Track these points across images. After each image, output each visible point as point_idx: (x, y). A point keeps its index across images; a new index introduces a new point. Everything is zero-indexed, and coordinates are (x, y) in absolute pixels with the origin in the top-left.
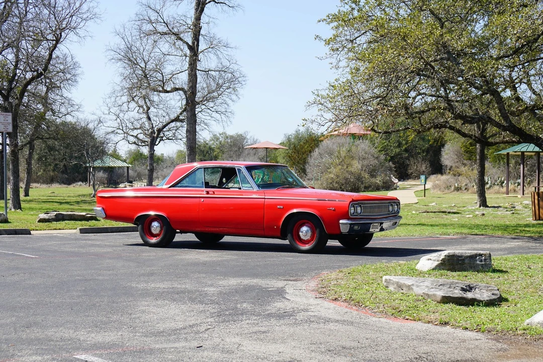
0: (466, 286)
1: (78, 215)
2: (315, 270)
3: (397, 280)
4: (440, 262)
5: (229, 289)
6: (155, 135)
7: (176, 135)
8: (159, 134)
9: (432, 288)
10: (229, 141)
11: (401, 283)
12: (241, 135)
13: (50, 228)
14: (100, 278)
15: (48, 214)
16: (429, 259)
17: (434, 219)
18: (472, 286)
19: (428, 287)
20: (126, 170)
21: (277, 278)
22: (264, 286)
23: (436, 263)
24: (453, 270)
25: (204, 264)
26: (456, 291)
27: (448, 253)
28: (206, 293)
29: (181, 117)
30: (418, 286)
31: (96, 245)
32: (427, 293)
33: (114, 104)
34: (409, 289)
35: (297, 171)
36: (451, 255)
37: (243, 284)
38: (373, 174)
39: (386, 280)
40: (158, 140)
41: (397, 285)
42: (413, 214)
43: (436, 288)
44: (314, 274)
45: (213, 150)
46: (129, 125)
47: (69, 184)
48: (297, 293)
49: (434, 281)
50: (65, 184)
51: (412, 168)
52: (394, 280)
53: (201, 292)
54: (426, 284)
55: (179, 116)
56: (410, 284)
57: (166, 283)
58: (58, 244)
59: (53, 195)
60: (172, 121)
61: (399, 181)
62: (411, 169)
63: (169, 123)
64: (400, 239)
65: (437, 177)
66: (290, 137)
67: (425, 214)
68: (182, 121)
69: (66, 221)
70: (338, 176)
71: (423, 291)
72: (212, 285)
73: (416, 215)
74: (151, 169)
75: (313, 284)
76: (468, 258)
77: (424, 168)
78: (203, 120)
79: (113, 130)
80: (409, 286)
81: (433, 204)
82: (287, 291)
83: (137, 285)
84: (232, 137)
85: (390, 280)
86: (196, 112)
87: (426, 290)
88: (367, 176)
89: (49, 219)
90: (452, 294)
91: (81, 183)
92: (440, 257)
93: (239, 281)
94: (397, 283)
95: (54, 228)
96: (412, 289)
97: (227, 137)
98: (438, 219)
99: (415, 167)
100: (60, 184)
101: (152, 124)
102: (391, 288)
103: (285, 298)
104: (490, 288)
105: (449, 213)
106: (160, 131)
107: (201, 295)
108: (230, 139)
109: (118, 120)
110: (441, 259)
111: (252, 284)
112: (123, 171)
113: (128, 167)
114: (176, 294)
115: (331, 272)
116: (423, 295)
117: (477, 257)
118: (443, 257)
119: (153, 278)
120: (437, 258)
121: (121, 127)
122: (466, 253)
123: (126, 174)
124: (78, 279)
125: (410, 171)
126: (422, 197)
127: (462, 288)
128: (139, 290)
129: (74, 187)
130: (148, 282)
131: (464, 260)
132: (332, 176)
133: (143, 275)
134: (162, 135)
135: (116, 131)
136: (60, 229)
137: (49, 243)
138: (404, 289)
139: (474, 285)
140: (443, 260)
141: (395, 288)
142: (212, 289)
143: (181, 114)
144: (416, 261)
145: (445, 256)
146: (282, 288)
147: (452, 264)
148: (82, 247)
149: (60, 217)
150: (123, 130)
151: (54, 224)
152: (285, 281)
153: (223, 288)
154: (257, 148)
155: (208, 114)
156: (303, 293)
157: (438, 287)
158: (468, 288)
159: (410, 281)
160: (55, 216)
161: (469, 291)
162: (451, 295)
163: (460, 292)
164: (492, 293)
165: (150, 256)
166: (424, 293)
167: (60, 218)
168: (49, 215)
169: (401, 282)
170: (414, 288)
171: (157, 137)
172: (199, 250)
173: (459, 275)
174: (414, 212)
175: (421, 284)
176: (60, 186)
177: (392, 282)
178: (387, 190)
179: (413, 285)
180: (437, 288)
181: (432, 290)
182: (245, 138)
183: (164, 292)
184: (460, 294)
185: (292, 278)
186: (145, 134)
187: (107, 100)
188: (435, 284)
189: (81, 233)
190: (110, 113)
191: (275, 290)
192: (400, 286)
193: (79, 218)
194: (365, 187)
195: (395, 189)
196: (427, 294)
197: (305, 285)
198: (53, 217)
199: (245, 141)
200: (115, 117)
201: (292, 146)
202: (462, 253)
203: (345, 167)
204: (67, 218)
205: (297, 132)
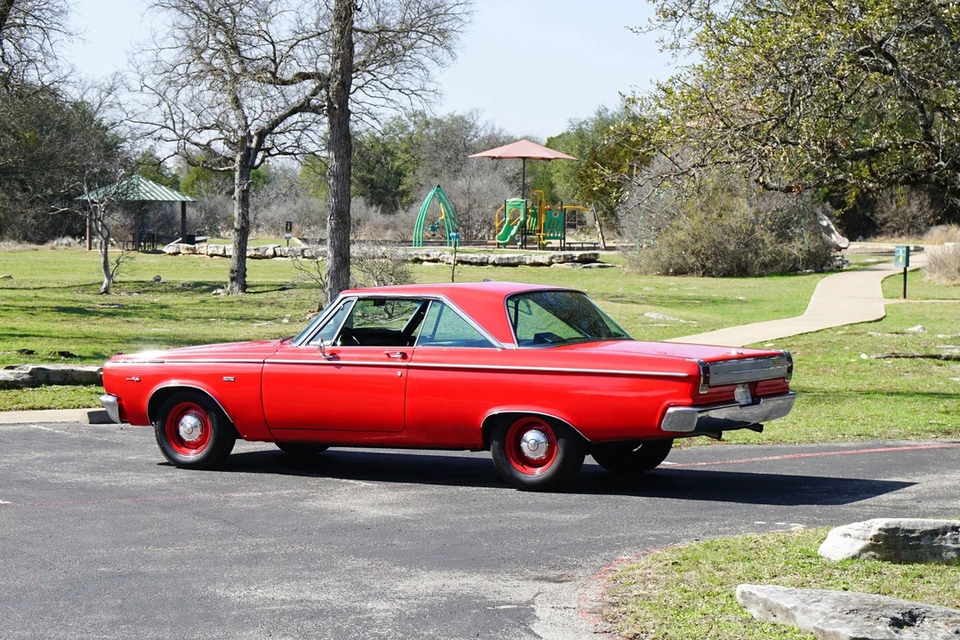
0: (903, 614)
1: (80, 373)
2: (604, 549)
3: (765, 596)
4: (869, 542)
5: (419, 606)
6: (253, 145)
7: (302, 142)
8: (260, 142)
9: (834, 617)
10: (433, 132)
11: (772, 603)
12: (462, 118)
13: (20, 406)
14: (150, 569)
15: (12, 368)
16: (845, 535)
17: (910, 377)
18: (916, 612)
19: (825, 614)
20: (178, 208)
21: (521, 573)
22: (491, 598)
23: (861, 544)
24: (897, 559)
25: (367, 528)
26: (880, 628)
27: (887, 524)
28: (370, 618)
29: (314, 101)
30: (805, 612)
31: (128, 463)
32: (821, 627)
33: (152, 65)
34: (787, 617)
35: (600, 213)
36: (893, 529)
37: (446, 590)
38: (783, 230)
39: (743, 593)
40: (260, 155)
41: (765, 606)
42: (861, 361)
43: (840, 618)
44: (599, 562)
45: (392, 154)
46: (191, 119)
47: (42, 242)
48: (557, 619)
49: (837, 600)
50: (30, 241)
51: (885, 209)
52: (759, 595)
53: (359, 613)
54: (824, 606)
55: (309, 100)
56: (789, 606)
57: (286, 585)
58: (46, 459)
59: (8, 284)
60: (294, 111)
61: (852, 239)
62: (882, 212)
63: (283, 118)
64: (811, 450)
65: (947, 231)
66: (584, 126)
67: (889, 361)
68: (316, 110)
69: (55, 387)
70: (697, 239)
71: (815, 624)
72: (381, 595)
73: (868, 366)
74: (243, 228)
75: (594, 591)
76: (929, 536)
77: (914, 209)
78: (366, 106)
79: (150, 131)
80: (787, 610)
81: (917, 328)
82: (538, 613)
83: (228, 593)
84: (439, 122)
85: (750, 593)
86: (353, 88)
87: (821, 621)
88: (769, 238)
89: (15, 381)
90: (871, 633)
91: (70, 240)
92: (869, 531)
93: (439, 583)
94: (765, 602)
95: (31, 405)
96: (793, 616)
97: (427, 124)
98: (918, 377)
99: (894, 207)
100: (20, 242)
101: (246, 118)
102: (754, 611)
103: (531, 632)
104: (953, 619)
105: (947, 358)
106: (262, 134)
107: (359, 622)
108: (434, 127)
109: (164, 106)
110: (871, 535)
111: (466, 591)
112: (172, 210)
113: (184, 204)
114: (307, 618)
115: (638, 557)
116: (813, 631)
117: (946, 533)
118: (874, 532)
119: (258, 570)
120: (863, 533)
121: (170, 123)
122: (923, 524)
123: (179, 217)
124: (105, 573)
125: (880, 216)
126: (898, 297)
127: (893, 619)
128: (231, 609)
129: (53, 248)
130: (251, 583)
131: (917, 538)
132: (681, 235)
133: (239, 560)
134: (267, 144)
135: (157, 135)
136: (42, 408)
137: (26, 457)
138: (778, 615)
139: (922, 610)
140: (876, 538)
141: (760, 612)
142: (381, 605)
143: (314, 93)
144: (821, 532)
145: (880, 529)
146: (528, 603)
147: (894, 548)
148: (98, 469)
149: (42, 377)
150: (174, 131)
151: (30, 395)
152: (537, 583)
153: (404, 602)
154: (500, 158)
155: (379, 94)
156: (570, 618)
157: (844, 615)
158: (907, 619)
159: (791, 598)
160: (31, 373)
161: (909, 625)
162: (869, 636)
163: (888, 629)
164: (955, 629)
165: (248, 501)
166: (815, 628)
167: (40, 379)
168: (15, 371)
169: (773, 600)
170: (797, 614)
171: (258, 148)
172: (357, 482)
173: (905, 575)
174: (864, 356)
175: (813, 607)
176: (19, 247)
177: (754, 598)
178: (817, 272)
179: (795, 608)
180: (844, 619)
181: (833, 621)
182: (471, 127)
183: (283, 613)
184: (888, 633)
185: (552, 574)
186: (227, 141)
187: (137, 57)
188: (839, 610)
189: (91, 423)
190: (146, 89)
191: (513, 610)
192: (770, 609)
193: (84, 379)
194: (765, 265)
195: (839, 269)
196: (822, 630)
197: (576, 594)
198: (26, 377)
199: (472, 133)
200: (156, 99)
201: (587, 151)
202: (916, 524)
203: (715, 216)
204: (57, 379)
205: (600, 114)
